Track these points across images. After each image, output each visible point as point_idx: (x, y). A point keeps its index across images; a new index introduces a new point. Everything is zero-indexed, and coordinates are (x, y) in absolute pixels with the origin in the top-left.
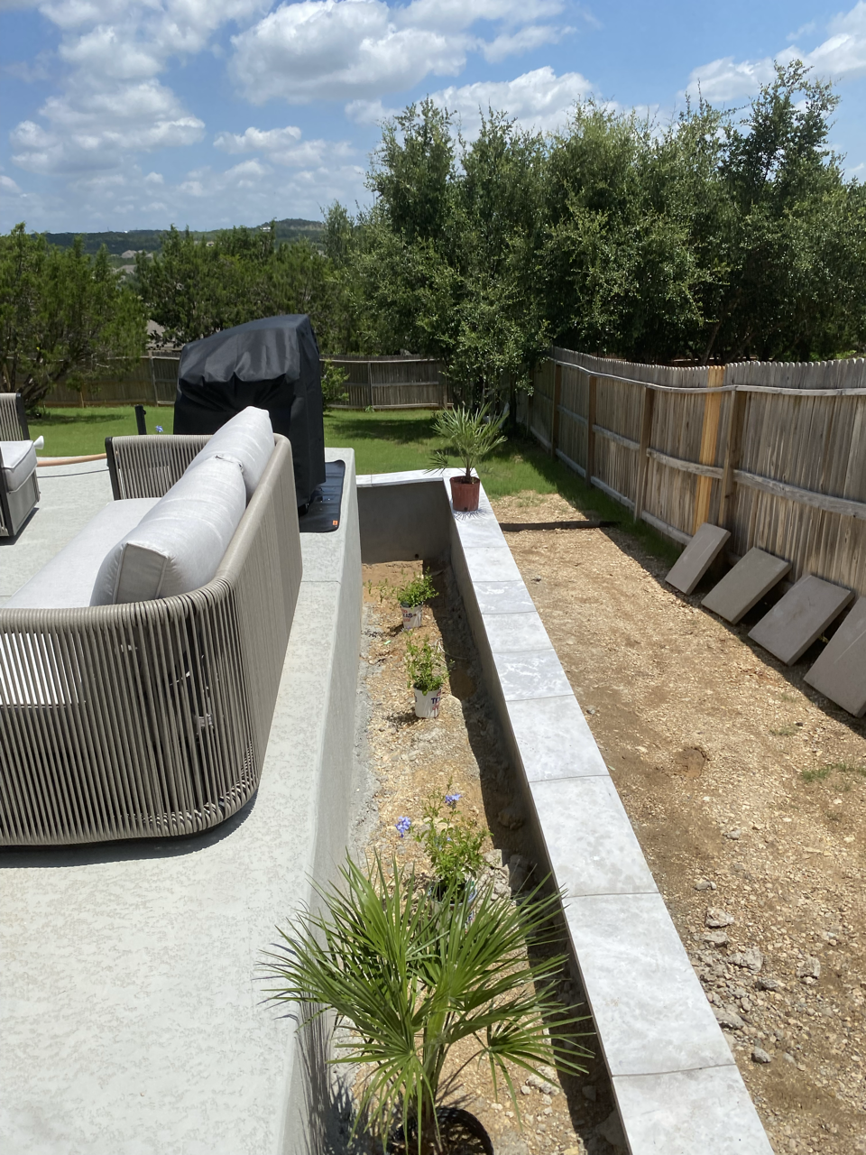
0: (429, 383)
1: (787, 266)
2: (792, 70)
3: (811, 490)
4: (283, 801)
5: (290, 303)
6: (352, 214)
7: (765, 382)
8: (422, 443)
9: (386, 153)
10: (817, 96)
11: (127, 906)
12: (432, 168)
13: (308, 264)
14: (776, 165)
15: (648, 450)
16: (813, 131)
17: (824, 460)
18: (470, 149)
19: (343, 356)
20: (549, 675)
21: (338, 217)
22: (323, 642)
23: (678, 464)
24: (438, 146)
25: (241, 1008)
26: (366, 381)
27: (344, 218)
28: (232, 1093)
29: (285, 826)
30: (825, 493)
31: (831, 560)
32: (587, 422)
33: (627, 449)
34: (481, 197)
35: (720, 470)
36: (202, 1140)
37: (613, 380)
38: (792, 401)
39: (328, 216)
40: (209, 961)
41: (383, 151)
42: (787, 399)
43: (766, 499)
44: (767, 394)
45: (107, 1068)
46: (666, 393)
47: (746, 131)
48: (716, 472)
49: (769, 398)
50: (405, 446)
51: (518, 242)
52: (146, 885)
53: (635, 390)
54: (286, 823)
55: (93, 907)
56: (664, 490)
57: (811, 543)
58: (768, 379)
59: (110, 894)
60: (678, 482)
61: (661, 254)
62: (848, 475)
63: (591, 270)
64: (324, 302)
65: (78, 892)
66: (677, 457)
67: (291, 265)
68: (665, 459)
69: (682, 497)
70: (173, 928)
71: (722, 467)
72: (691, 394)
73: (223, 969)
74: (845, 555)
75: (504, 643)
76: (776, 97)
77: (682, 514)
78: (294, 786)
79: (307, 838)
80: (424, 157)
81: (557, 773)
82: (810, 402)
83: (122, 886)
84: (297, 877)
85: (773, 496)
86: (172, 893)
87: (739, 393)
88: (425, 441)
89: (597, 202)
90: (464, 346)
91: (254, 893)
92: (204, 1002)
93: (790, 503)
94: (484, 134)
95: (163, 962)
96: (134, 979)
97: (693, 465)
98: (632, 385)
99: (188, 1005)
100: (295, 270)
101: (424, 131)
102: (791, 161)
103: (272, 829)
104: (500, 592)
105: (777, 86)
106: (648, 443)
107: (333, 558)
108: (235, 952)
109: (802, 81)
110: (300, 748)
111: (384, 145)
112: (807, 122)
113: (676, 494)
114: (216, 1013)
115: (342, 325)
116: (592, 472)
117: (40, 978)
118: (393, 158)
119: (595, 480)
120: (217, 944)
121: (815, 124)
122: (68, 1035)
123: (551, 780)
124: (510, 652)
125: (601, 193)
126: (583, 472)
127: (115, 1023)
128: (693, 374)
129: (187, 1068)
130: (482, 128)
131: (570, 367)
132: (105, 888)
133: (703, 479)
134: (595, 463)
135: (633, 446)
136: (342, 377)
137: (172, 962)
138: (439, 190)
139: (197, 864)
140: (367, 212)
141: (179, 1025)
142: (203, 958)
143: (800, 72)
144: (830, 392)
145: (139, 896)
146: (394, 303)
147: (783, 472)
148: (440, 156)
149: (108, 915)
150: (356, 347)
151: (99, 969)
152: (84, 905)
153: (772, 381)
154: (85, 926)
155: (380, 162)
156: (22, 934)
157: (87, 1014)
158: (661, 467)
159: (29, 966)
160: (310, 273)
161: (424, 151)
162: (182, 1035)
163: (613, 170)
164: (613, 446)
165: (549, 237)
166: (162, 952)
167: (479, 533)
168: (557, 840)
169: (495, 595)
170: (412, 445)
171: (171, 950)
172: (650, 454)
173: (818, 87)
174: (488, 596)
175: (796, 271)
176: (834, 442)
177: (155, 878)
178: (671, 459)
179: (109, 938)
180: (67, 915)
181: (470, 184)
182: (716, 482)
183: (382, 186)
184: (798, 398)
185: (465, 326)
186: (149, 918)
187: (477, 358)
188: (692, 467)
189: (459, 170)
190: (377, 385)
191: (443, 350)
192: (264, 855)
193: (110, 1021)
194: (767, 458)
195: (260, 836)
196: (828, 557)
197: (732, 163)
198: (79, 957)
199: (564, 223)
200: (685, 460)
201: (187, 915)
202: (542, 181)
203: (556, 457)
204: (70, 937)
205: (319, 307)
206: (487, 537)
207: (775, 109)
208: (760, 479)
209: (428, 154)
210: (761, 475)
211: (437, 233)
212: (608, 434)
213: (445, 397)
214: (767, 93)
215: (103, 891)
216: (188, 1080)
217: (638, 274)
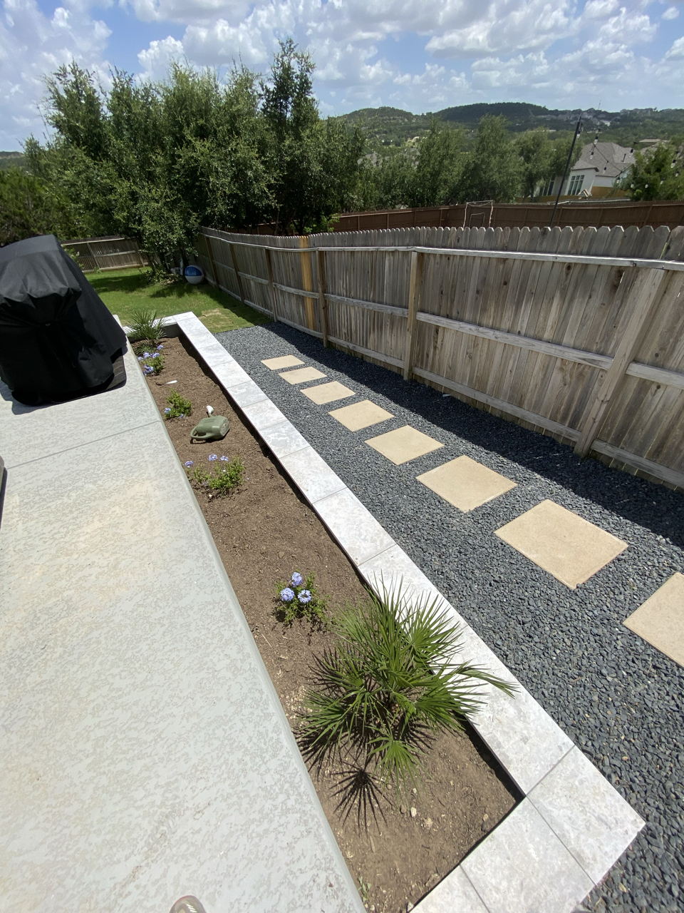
0: (129, 252)
1: (307, 169)
2: (288, 45)
3: (367, 300)
4: (211, 607)
5: (21, 211)
6: (43, 144)
7: (333, 245)
8: (141, 291)
9: (54, 100)
10: (303, 63)
11: (148, 744)
12: (90, 112)
13: (23, 183)
14: (290, 108)
15: (273, 283)
16: (305, 86)
17: (371, 286)
18: (110, 97)
19: (69, 239)
20: (293, 437)
21: (33, 145)
22: (173, 471)
23: (292, 290)
24: (89, 96)
25: (269, 788)
26: (89, 254)
27: (39, 148)
28: (299, 859)
29: (223, 626)
30: (374, 302)
31: (381, 335)
32: (234, 270)
33: (261, 284)
34: (127, 130)
35: (317, 294)
36: (301, 906)
37: (243, 246)
38: (350, 254)
39: (26, 147)
40: (228, 760)
41: (51, 98)
42: (346, 254)
43: (343, 308)
44: (335, 252)
45: (208, 888)
46: (276, 251)
47: (271, 86)
48: (314, 295)
49: (337, 254)
50: (131, 294)
51: (160, 159)
52: (151, 720)
53: (258, 252)
54: (221, 624)
55: (121, 756)
56: (287, 304)
57: (370, 327)
58: (334, 243)
59: (130, 740)
60: (294, 300)
61: (245, 165)
62: (385, 292)
63: (211, 179)
64: (44, 208)
65: (105, 747)
66: (291, 287)
67: (12, 186)
68: (285, 288)
69: (298, 307)
70: (190, 746)
71: (318, 292)
72: (291, 252)
73: (240, 761)
74: (388, 332)
75: (261, 422)
76: (283, 64)
77: (300, 317)
78: (212, 593)
79: (241, 630)
80: (81, 104)
81: (323, 494)
82: (359, 254)
83: (135, 729)
84: (250, 664)
85: (347, 306)
86: (174, 716)
87: (321, 253)
88: (144, 290)
89: (202, 133)
90: (150, 231)
91: (229, 689)
92: (242, 795)
93: (357, 308)
94: (115, 85)
95: (198, 779)
96: (186, 805)
97: (300, 291)
98: (255, 248)
99: (233, 804)
100: (16, 188)
101: (76, 85)
102: (297, 106)
103: (215, 632)
104: (244, 390)
105: (282, 57)
106: (272, 279)
107: (146, 403)
108: (241, 744)
109: (294, 52)
110: (201, 560)
111: (51, 95)
112: (301, 80)
113: (294, 307)
114: (254, 799)
115: (61, 221)
116: (243, 298)
117: (117, 839)
118: (59, 103)
119: (247, 301)
120: (226, 742)
121: (305, 81)
122: (164, 875)
123: (323, 499)
124: (267, 428)
125: (201, 127)
126: (240, 298)
127: (192, 849)
128: (290, 240)
129: (260, 856)
130: (113, 82)
131: (215, 239)
132: (123, 736)
133: (308, 299)
134: (245, 293)
135: (265, 282)
136: (75, 255)
137: (204, 775)
138: (99, 127)
139: (179, 683)
140: (52, 141)
141: (235, 825)
142: (222, 760)
143: (292, 46)
144: (371, 248)
145: (153, 731)
146: (94, 205)
147: (350, 293)
148: (92, 102)
149: (139, 759)
150: (75, 234)
151: (156, 808)
152: (115, 757)
153: (336, 244)
154: (125, 776)
155: (52, 107)
156: (82, 807)
157: (168, 851)
158: (282, 292)
159: (103, 832)
160: (27, 189)
161: (79, 99)
162: (243, 831)
163: (204, 111)
164: (252, 283)
165: (180, 157)
166: (193, 771)
167: (214, 355)
168: (340, 533)
169: (242, 394)
170: (135, 294)
171: (198, 765)
172: (275, 285)
173: (303, 57)
174: (239, 395)
175: (312, 172)
176: (375, 276)
177: (156, 710)
178: (288, 288)
179: (149, 778)
180: (107, 772)
181: (117, 120)
182: (315, 300)
183: (58, 124)
184: (352, 252)
185: (145, 218)
186: (169, 747)
187: (159, 237)
188: (301, 292)
189: (106, 112)
190: (97, 254)
191: (135, 234)
192: (220, 655)
193: (188, 849)
194: (341, 285)
195: (209, 641)
196: (380, 333)
197: (268, 106)
198: (136, 805)
199: (187, 147)
200: (295, 288)
201: (194, 730)
202: (162, 117)
203: (220, 290)
204: (119, 790)
205: (42, 212)
206: (220, 356)
207: (283, 70)
208: (339, 298)
209: (83, 102)
210: (339, 295)
211: (106, 155)
212: (248, 276)
213: (142, 260)
214: (278, 60)
215: (123, 739)
216: (266, 866)
217: (235, 178)
